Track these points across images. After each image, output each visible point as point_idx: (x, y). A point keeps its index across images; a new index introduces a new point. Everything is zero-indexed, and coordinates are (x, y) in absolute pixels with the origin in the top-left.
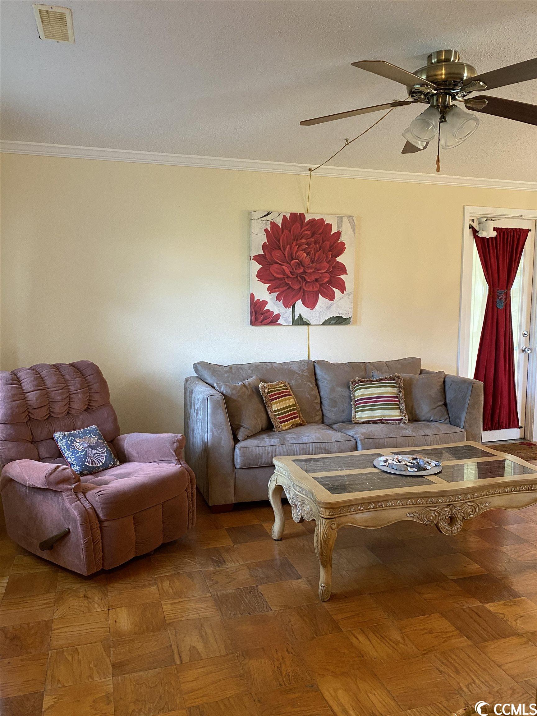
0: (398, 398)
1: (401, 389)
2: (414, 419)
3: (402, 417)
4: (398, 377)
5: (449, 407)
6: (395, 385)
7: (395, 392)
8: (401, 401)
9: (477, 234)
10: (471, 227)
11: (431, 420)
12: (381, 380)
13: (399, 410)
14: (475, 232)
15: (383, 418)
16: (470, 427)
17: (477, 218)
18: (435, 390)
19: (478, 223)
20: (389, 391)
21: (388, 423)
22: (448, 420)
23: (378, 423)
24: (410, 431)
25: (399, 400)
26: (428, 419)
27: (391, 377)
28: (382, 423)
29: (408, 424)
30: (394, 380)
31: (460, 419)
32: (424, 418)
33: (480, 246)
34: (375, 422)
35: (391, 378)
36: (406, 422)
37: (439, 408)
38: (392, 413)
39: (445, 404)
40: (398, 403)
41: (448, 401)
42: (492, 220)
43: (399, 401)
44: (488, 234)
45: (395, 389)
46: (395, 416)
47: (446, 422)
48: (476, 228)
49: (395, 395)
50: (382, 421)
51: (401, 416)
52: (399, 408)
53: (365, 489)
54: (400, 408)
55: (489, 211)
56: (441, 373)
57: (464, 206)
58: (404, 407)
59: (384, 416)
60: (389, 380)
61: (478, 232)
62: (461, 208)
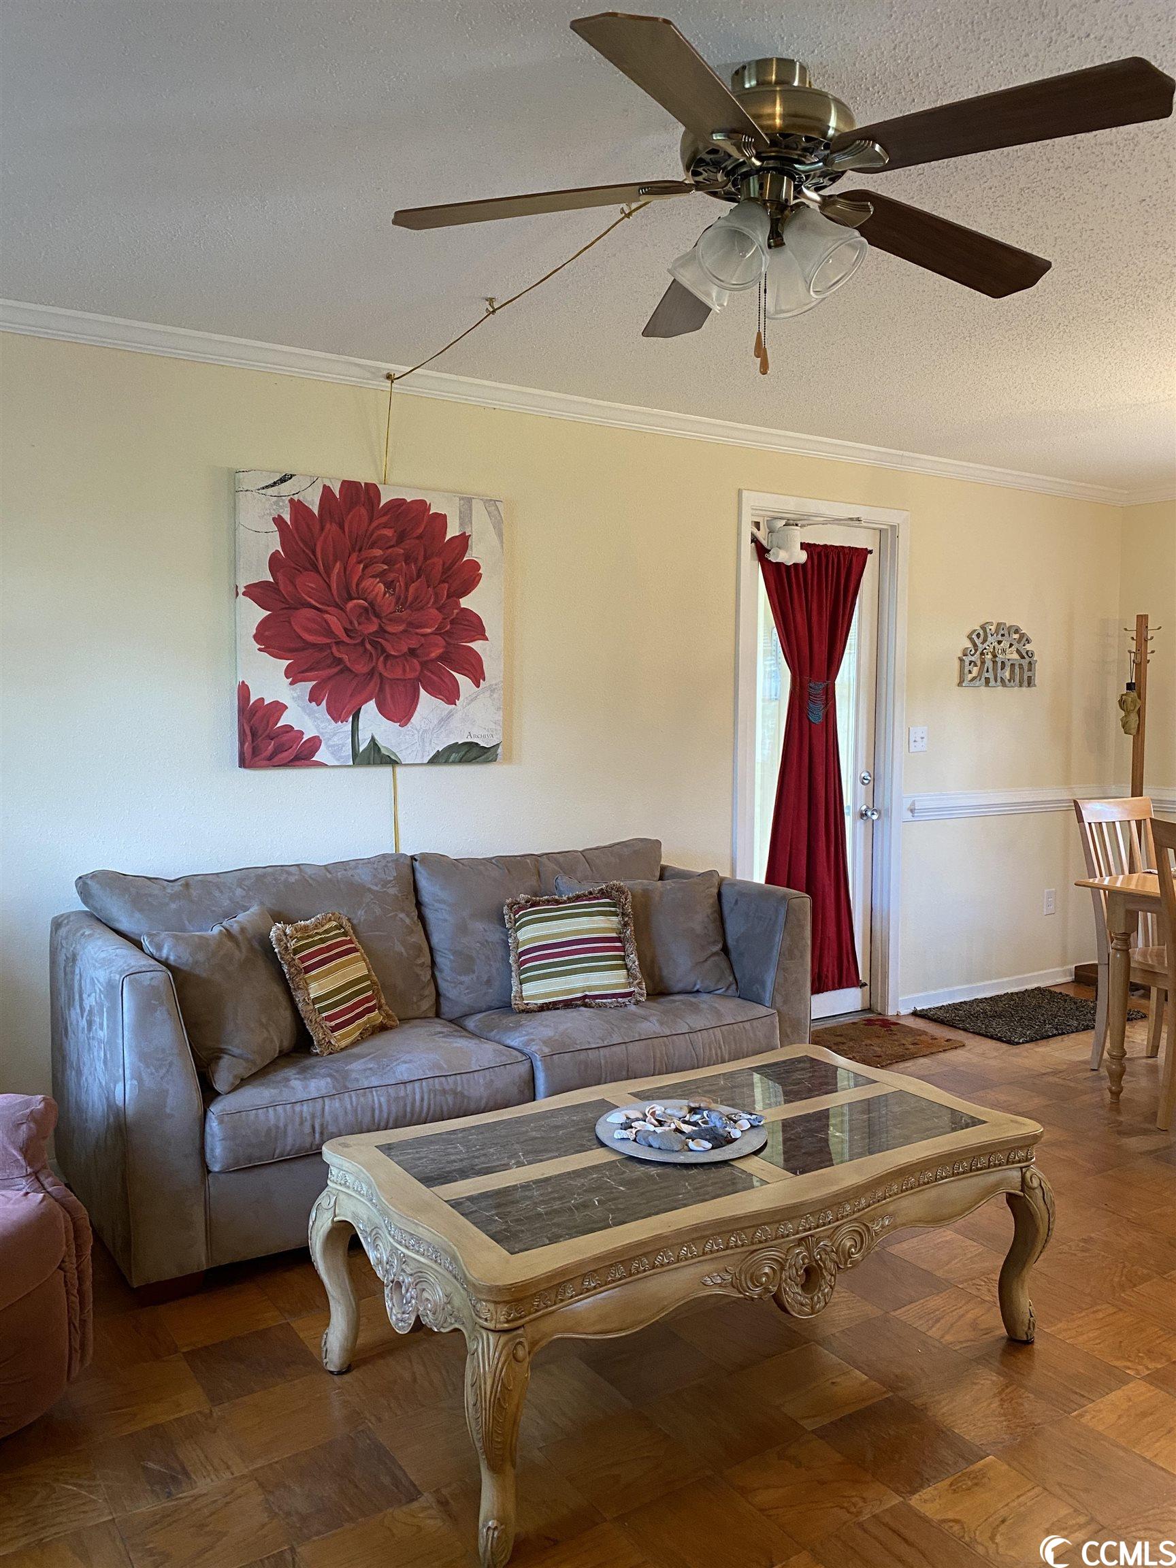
0: (621, 942)
1: (626, 919)
2: (658, 991)
3: (632, 989)
4: (620, 890)
5: (734, 956)
6: (613, 909)
7: (614, 926)
8: (630, 948)
9: (767, 555)
10: (755, 540)
11: (695, 989)
12: (578, 898)
13: (625, 972)
14: (761, 551)
15: (588, 993)
16: (785, 1002)
17: (766, 519)
18: (701, 919)
19: (768, 530)
20: (600, 924)
21: (599, 1006)
22: (734, 987)
23: (577, 1006)
24: (657, 1025)
25: (624, 947)
26: (689, 988)
27: (602, 889)
28: (586, 1005)
29: (649, 1004)
30: (611, 898)
31: (763, 984)
32: (680, 986)
33: (773, 586)
34: (568, 1004)
35: (603, 894)
36: (643, 999)
37: (712, 959)
38: (610, 980)
39: (725, 950)
40: (622, 953)
41: (730, 942)
42: (797, 525)
43: (623, 949)
44: (791, 557)
45: (614, 918)
46: (617, 986)
47: (730, 992)
48: (764, 543)
49: (614, 935)
50: (584, 1002)
51: (630, 984)
52: (625, 967)
53: (595, 1222)
54: (626, 965)
55: (789, 504)
56: (713, 875)
57: (740, 492)
58: (637, 963)
59: (590, 988)
60: (598, 899)
61: (768, 551)
62: (734, 495)
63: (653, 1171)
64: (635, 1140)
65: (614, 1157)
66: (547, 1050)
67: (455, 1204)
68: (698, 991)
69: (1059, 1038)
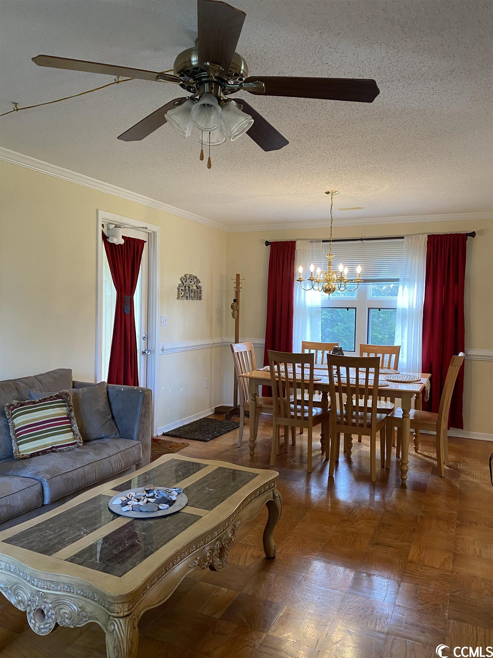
0: (69, 419)
1: (71, 408)
2: (86, 440)
3: (76, 441)
4: (67, 394)
5: (117, 420)
6: (64, 404)
7: (65, 412)
8: (74, 421)
9: (107, 239)
10: (103, 233)
11: (102, 436)
12: (45, 400)
13: (72, 433)
14: (105, 238)
15: (54, 446)
16: (143, 437)
17: (107, 223)
18: (102, 404)
19: (107, 229)
20: (59, 412)
21: (60, 451)
22: (118, 433)
23: (49, 452)
25: (70, 421)
26: (98, 437)
27: (57, 395)
28: (53, 451)
29: (85, 447)
30: (62, 398)
31: (133, 431)
32: (95, 436)
33: (109, 253)
34: (44, 452)
35: (58, 397)
36: (81, 445)
37: (109, 422)
38: (66, 438)
39: (113, 417)
40: (70, 424)
41: (115, 414)
42: (120, 227)
43: (70, 422)
44: (118, 241)
45: (65, 408)
46: (68, 440)
47: (116, 436)
48: (106, 234)
49: (66, 416)
50: (53, 450)
51: (75, 439)
52: (72, 431)
54: (72, 430)
55: (117, 218)
56: (104, 384)
57: (97, 210)
58: (78, 428)
59: (55, 443)
60: (55, 399)
61: (108, 238)
62: (95, 211)
63: (151, 522)
64: (133, 510)
65: (129, 520)
66: (48, 476)
67: (71, 560)
68: (102, 438)
69: (220, 437)
